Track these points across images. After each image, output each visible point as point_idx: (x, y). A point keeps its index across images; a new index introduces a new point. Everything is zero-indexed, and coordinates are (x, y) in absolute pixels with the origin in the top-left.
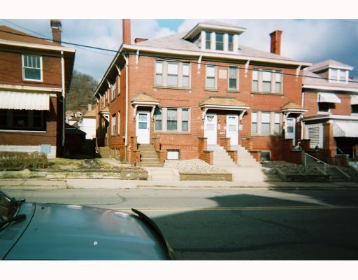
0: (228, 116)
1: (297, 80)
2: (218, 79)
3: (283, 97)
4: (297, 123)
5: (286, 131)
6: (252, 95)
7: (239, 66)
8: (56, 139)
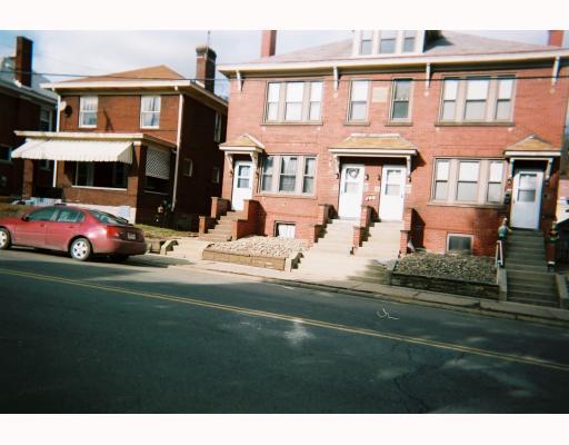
0: (385, 169)
1: (552, 91)
2: (371, 104)
3: (510, 129)
4: (545, 182)
5: (514, 196)
6: (438, 129)
7: (414, 76)
8: (135, 198)
